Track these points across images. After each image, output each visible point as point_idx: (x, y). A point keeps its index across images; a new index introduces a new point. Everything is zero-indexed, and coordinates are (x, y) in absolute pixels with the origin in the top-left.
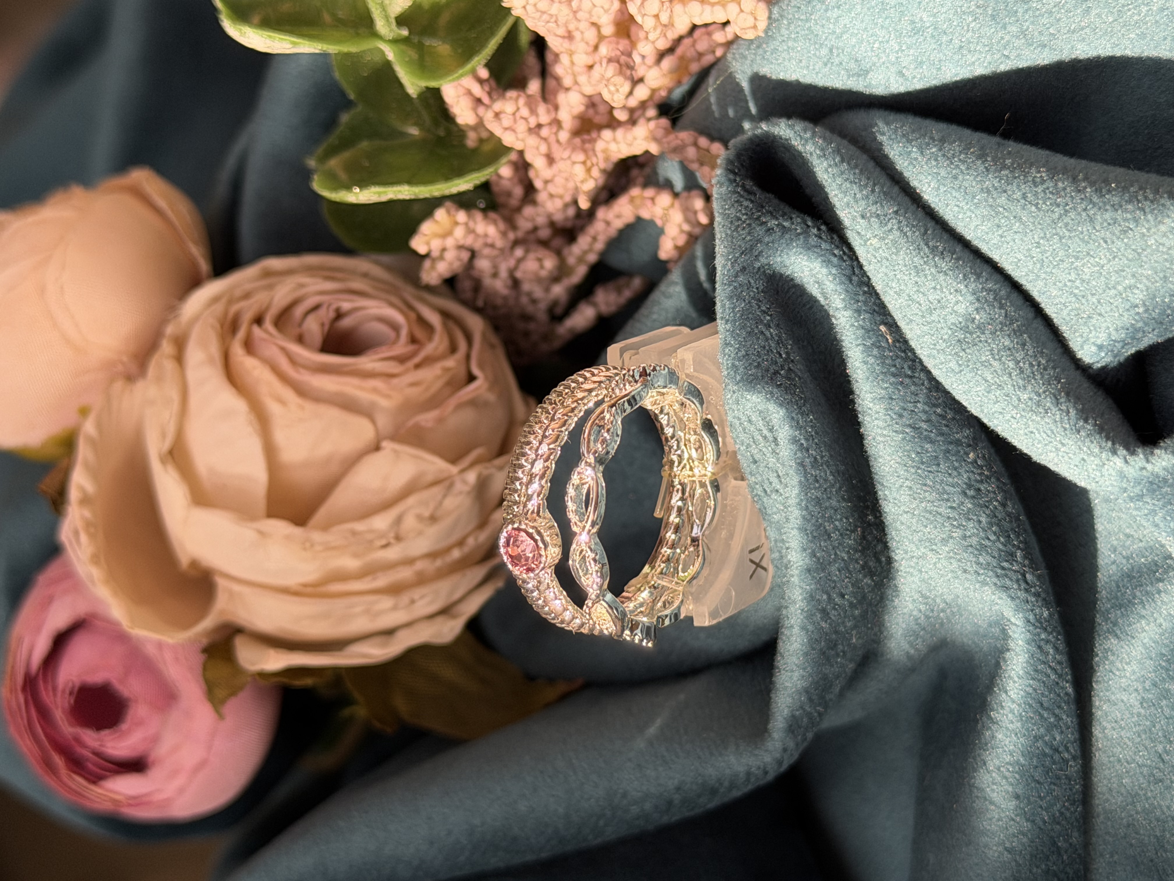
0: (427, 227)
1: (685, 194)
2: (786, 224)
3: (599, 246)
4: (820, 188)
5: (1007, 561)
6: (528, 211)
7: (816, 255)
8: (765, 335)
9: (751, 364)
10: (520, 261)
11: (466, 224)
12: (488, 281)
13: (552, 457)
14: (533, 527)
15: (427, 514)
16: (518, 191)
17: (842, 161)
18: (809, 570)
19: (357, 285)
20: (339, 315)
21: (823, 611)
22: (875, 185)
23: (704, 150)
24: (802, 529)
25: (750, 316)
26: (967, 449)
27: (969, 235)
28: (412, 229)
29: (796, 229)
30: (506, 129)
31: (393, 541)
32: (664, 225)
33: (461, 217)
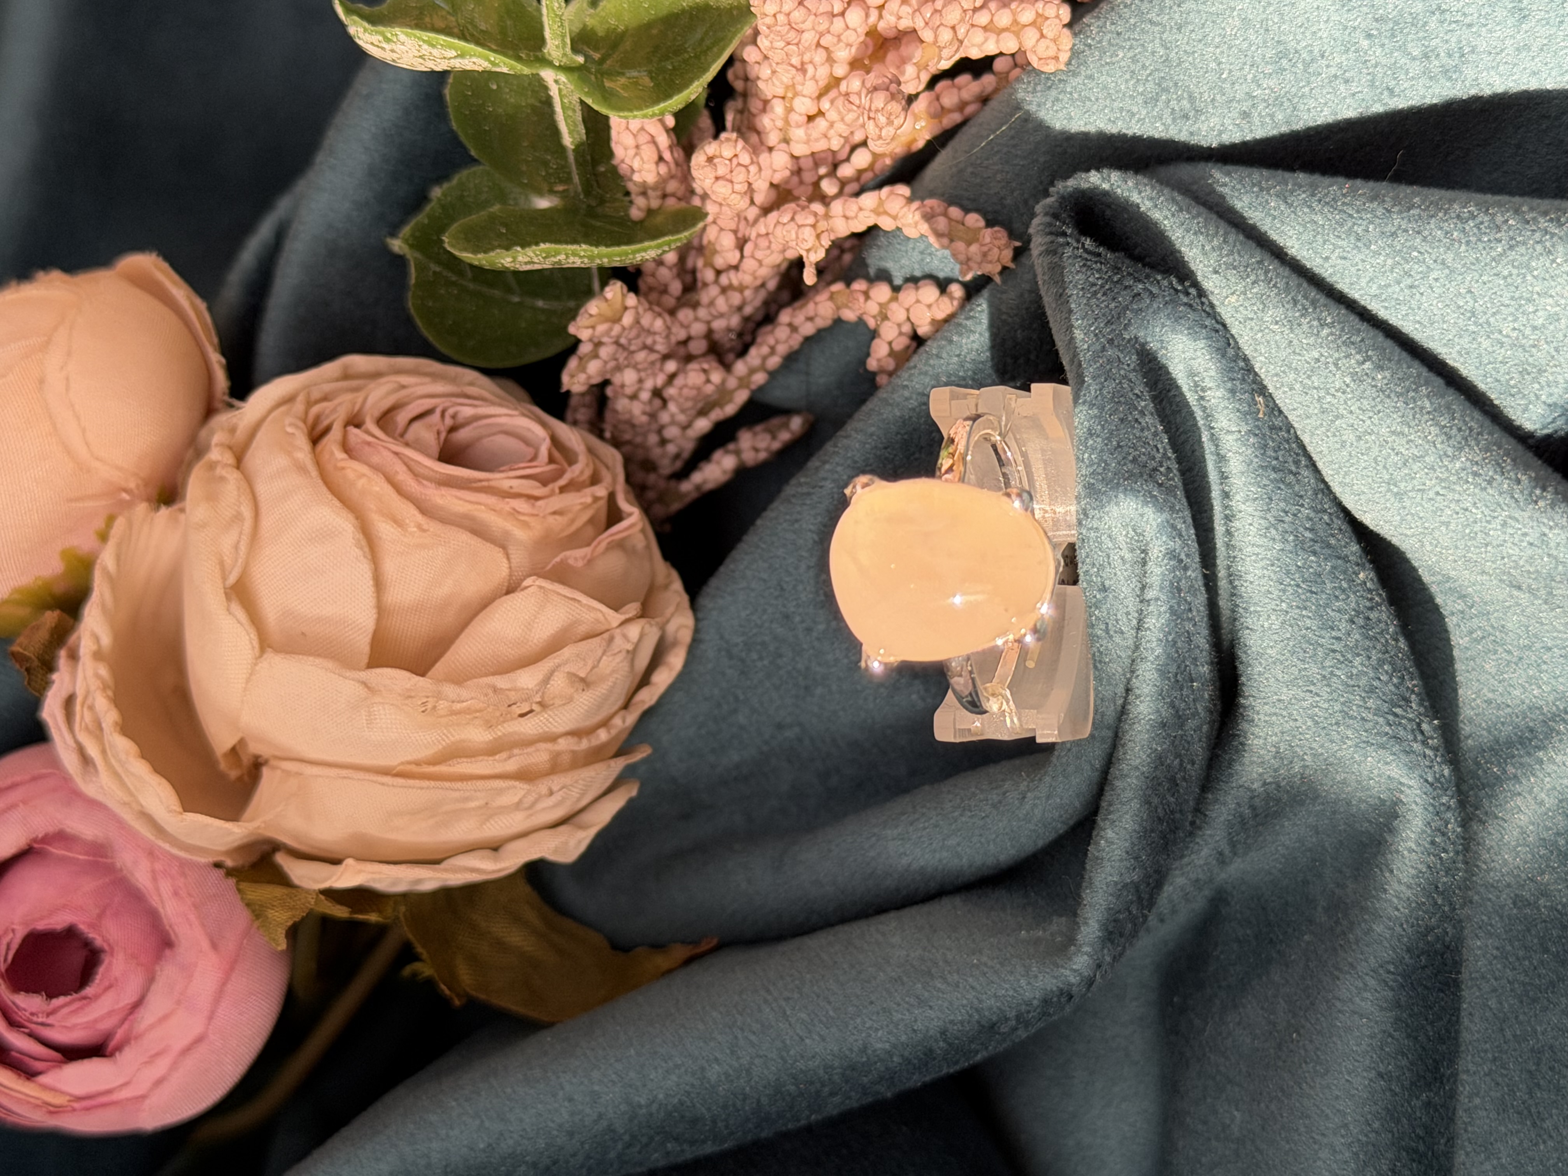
0: (593, 307)
1: (909, 286)
15: (582, 675)
20: (457, 423)
23: (957, 222)
31: (535, 707)
32: (878, 326)
33: (632, 300)
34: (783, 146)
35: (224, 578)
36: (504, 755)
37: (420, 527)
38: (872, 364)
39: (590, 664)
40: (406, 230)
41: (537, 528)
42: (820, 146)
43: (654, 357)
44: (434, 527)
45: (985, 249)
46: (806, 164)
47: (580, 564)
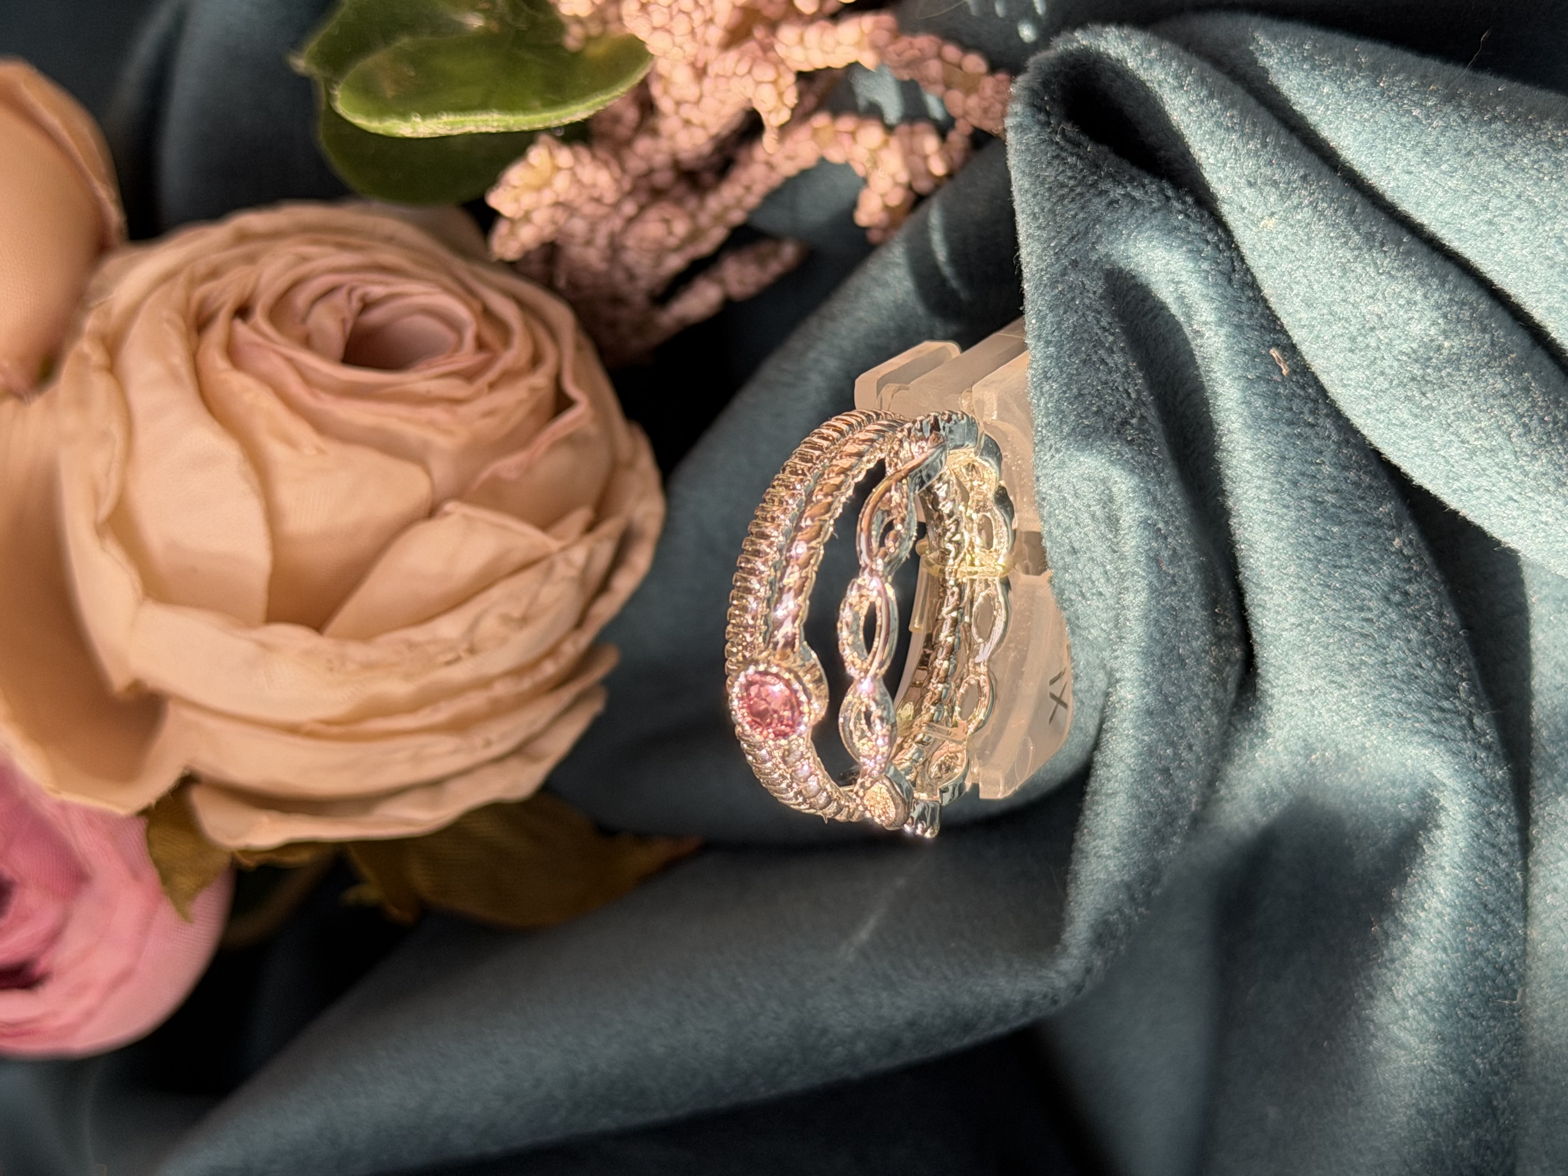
0: (515, 174)
1: (904, 128)
2: (1137, 194)
3: (752, 200)
4: (1176, 138)
5: (1447, 699)
6: (643, 145)
7: (1179, 241)
8: (1107, 364)
9: (1087, 409)
10: (630, 221)
11: (571, 169)
12: (575, 251)
13: (812, 562)
14: (790, 671)
15: (516, 613)
16: (631, 115)
17: (1211, 96)
18: (1150, 713)
19: (389, 257)
20: (367, 305)
21: (1165, 771)
22: (1265, 135)
23: (954, 65)
24: (1147, 655)
25: (1086, 336)
26: (1389, 533)
27: (1422, 216)
28: (493, 179)
29: (1151, 203)
30: (655, 29)
31: (465, 654)
32: (867, 174)
33: (564, 157)
37: (316, 449)
38: (863, 216)
39: (525, 601)
40: (312, 45)
41: (463, 436)
44: (334, 449)
45: (986, 104)
47: (513, 476)
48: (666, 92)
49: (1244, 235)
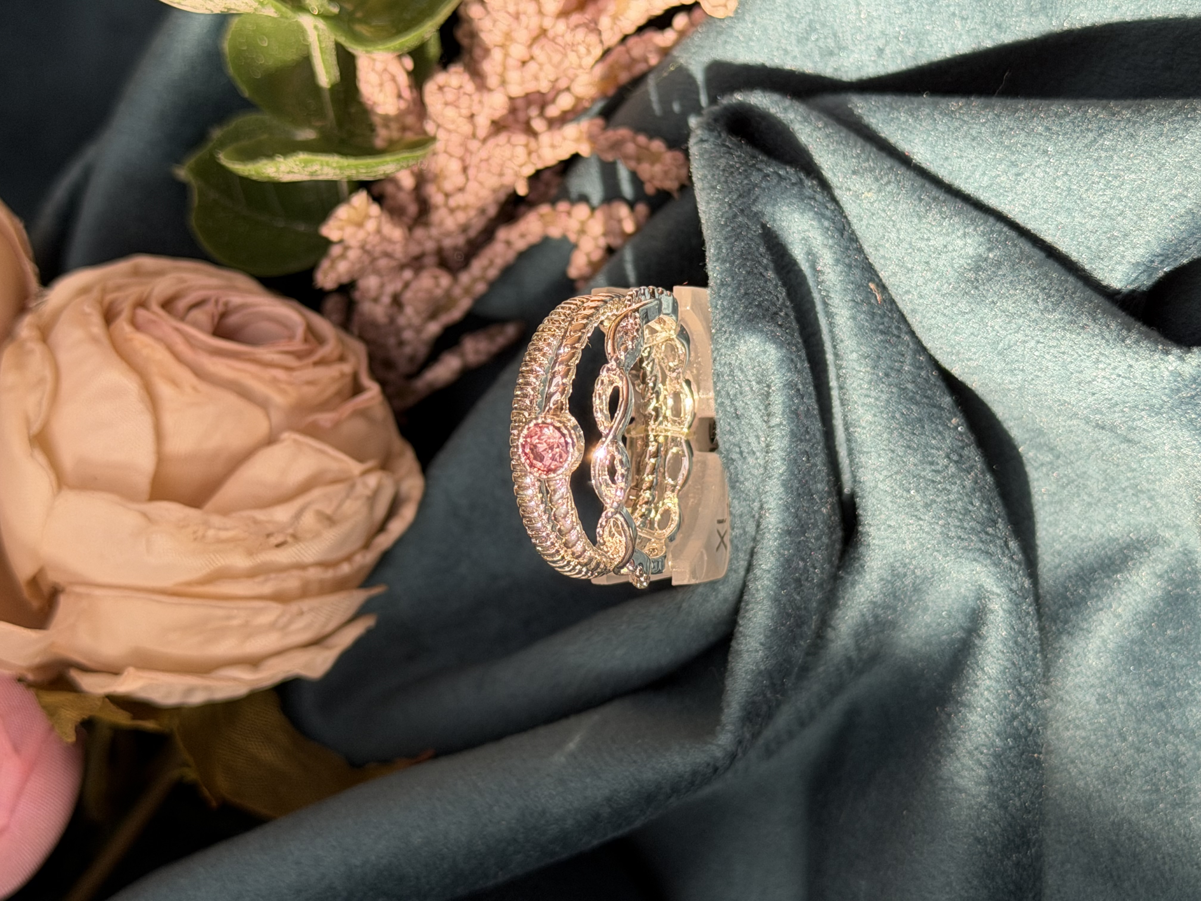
0: (342, 212)
1: (605, 207)
3: (493, 273)
6: (419, 233)
10: (408, 283)
11: (377, 220)
12: (367, 307)
13: (573, 360)
15: (329, 511)
16: (412, 209)
20: (228, 310)
23: (643, 147)
26: (949, 415)
29: (790, 179)
31: (289, 539)
32: (578, 240)
33: (375, 209)
34: (501, 89)
35: (28, 428)
36: (260, 579)
37: (195, 389)
38: (573, 272)
39: (335, 504)
40: (192, 161)
41: (294, 397)
42: (531, 87)
43: (393, 263)
44: (205, 389)
45: (666, 168)
46: (520, 103)
47: (328, 425)
48: (440, 189)
49: (851, 208)
